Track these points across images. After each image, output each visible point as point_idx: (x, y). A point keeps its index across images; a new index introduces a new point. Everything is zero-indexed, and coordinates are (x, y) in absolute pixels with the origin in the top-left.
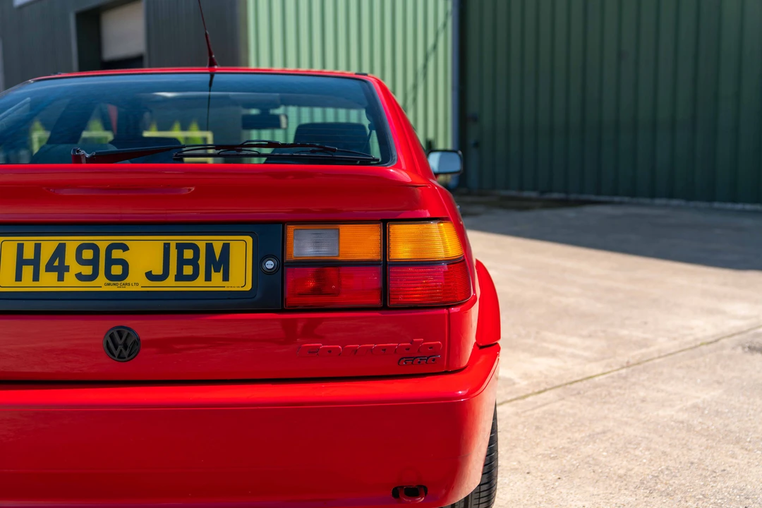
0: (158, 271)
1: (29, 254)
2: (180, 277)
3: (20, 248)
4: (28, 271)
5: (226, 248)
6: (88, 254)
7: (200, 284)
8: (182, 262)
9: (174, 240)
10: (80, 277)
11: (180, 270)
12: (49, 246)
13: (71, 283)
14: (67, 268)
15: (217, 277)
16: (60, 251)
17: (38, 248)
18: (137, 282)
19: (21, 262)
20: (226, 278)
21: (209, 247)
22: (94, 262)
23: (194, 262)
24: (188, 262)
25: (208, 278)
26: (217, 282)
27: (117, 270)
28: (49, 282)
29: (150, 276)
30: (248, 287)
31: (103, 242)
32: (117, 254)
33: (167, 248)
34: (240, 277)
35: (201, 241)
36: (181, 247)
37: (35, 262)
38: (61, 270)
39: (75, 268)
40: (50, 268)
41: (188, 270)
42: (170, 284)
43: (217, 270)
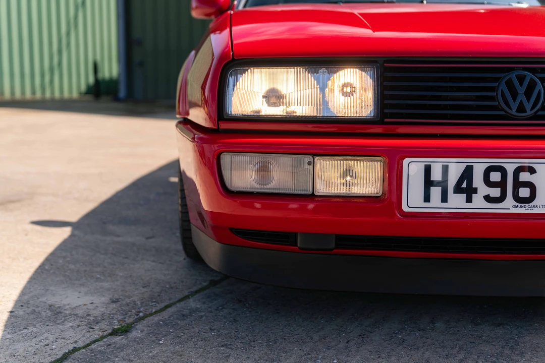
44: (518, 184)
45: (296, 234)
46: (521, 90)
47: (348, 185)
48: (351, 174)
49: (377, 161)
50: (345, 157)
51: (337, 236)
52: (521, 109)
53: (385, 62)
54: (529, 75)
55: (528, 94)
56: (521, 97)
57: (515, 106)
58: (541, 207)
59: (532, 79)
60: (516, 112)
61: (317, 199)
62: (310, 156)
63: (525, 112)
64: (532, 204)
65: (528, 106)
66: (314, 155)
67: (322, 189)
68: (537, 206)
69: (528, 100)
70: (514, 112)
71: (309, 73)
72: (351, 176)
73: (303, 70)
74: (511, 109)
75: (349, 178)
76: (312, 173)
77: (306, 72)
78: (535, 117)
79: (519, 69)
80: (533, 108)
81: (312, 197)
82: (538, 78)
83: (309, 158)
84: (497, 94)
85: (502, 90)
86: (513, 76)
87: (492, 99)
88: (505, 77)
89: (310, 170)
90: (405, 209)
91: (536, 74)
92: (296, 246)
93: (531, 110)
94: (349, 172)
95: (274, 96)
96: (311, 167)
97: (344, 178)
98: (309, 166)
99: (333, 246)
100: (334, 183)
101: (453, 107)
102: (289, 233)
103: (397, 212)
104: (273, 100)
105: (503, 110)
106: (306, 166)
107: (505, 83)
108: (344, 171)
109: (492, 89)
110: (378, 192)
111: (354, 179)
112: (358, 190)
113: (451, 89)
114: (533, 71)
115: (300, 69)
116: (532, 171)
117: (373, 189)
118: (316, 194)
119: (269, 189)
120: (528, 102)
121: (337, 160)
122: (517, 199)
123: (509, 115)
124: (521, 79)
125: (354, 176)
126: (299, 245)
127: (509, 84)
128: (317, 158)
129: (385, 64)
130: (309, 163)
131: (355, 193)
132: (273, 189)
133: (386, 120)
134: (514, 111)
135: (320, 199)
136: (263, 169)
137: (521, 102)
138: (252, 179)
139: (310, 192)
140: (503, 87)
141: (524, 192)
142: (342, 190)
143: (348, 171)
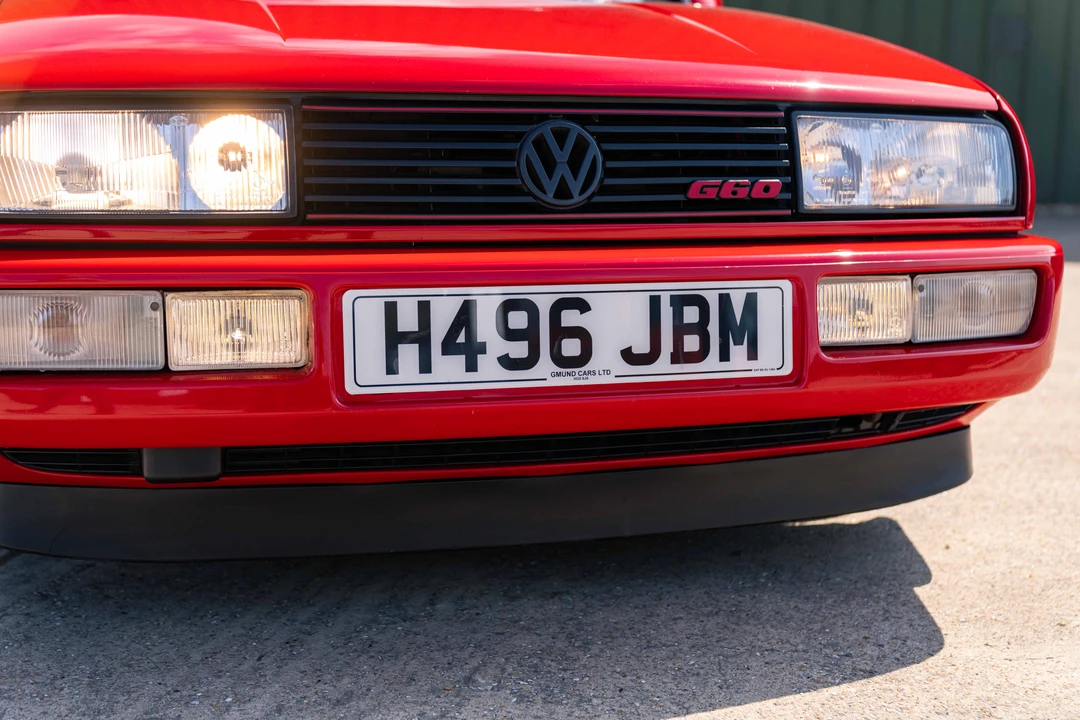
44: (559, 333)
45: (140, 451)
46: (562, 156)
47: (238, 347)
48: (242, 325)
49: (292, 297)
50: (228, 292)
51: (225, 451)
52: (563, 192)
53: (305, 101)
54: (576, 129)
55: (575, 164)
56: (563, 170)
57: (551, 186)
58: (602, 372)
59: (580, 137)
60: (555, 196)
61: (174, 378)
62: (155, 292)
63: (570, 197)
64: (585, 368)
65: (575, 186)
66: (165, 289)
67: (183, 358)
68: (594, 372)
69: (575, 174)
70: (549, 198)
71: (148, 121)
72: (244, 329)
73: (135, 118)
74: (545, 193)
75: (238, 335)
76: (160, 325)
77: (141, 121)
78: (588, 207)
79: (556, 117)
80: (583, 190)
81: (165, 374)
82: (592, 134)
83: (155, 297)
84: (518, 164)
85: (528, 159)
86: (546, 130)
87: (511, 173)
88: (532, 131)
89: (156, 319)
90: (351, 388)
91: (586, 127)
92: (142, 475)
93: (581, 193)
94: (237, 321)
95: (76, 171)
96: (159, 314)
97: (227, 333)
98: (153, 312)
99: (218, 470)
100: (207, 345)
101: (439, 190)
102: (126, 450)
103: (334, 396)
104: (76, 178)
105: (530, 194)
106: (148, 313)
107: (533, 143)
108: (226, 320)
109: (510, 155)
110: (299, 357)
111: (249, 336)
112: (258, 356)
113: (436, 155)
114: (583, 120)
115: (131, 116)
116: (583, 306)
117: (287, 354)
118: (173, 367)
119: (72, 362)
120: (575, 178)
121: (212, 298)
122: (559, 360)
123: (542, 204)
124: (561, 136)
125: (247, 328)
126: (146, 474)
127: (540, 145)
128: (169, 296)
129: (304, 107)
130: (154, 307)
131: (252, 364)
132: (81, 362)
133: (310, 217)
134: (551, 195)
135: (182, 378)
136: (59, 321)
137: (563, 179)
138: (33, 343)
139: (160, 365)
140: (529, 151)
141: (571, 347)
142: (224, 358)
143: (235, 320)
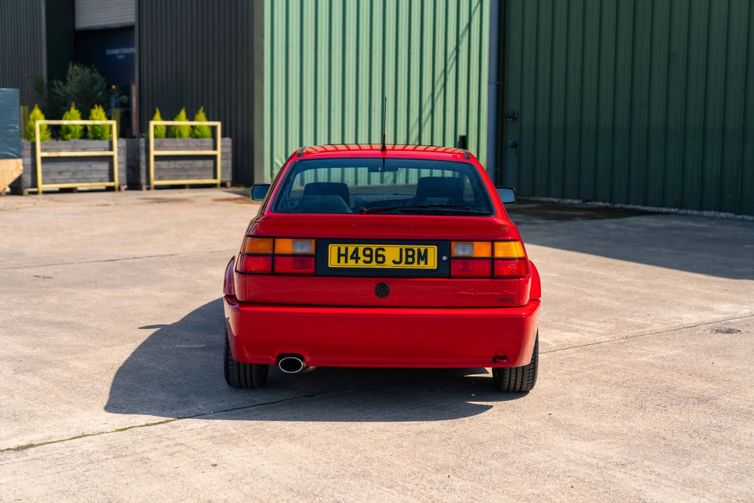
0: (398, 260)
1: (343, 252)
2: (407, 262)
3: (339, 249)
4: (343, 259)
5: (426, 250)
6: (368, 252)
7: (415, 266)
8: (407, 256)
9: (404, 247)
10: (365, 262)
11: (407, 260)
12: (351, 248)
13: (361, 264)
14: (359, 258)
15: (422, 263)
16: (356, 251)
17: (347, 249)
18: (389, 264)
19: (340, 255)
20: (426, 263)
21: (419, 250)
22: (371, 256)
23: (413, 256)
24: (410, 256)
25: (419, 263)
26: (422, 265)
27: (380, 259)
28: (352, 264)
29: (394, 262)
30: (435, 267)
31: (374, 247)
32: (380, 252)
33: (401, 250)
34: (432, 263)
35: (416, 248)
36: (407, 250)
37: (346, 255)
38: (357, 259)
39: (363, 258)
40: (352, 258)
41: (410, 260)
42: (403, 266)
43: (422, 260)
